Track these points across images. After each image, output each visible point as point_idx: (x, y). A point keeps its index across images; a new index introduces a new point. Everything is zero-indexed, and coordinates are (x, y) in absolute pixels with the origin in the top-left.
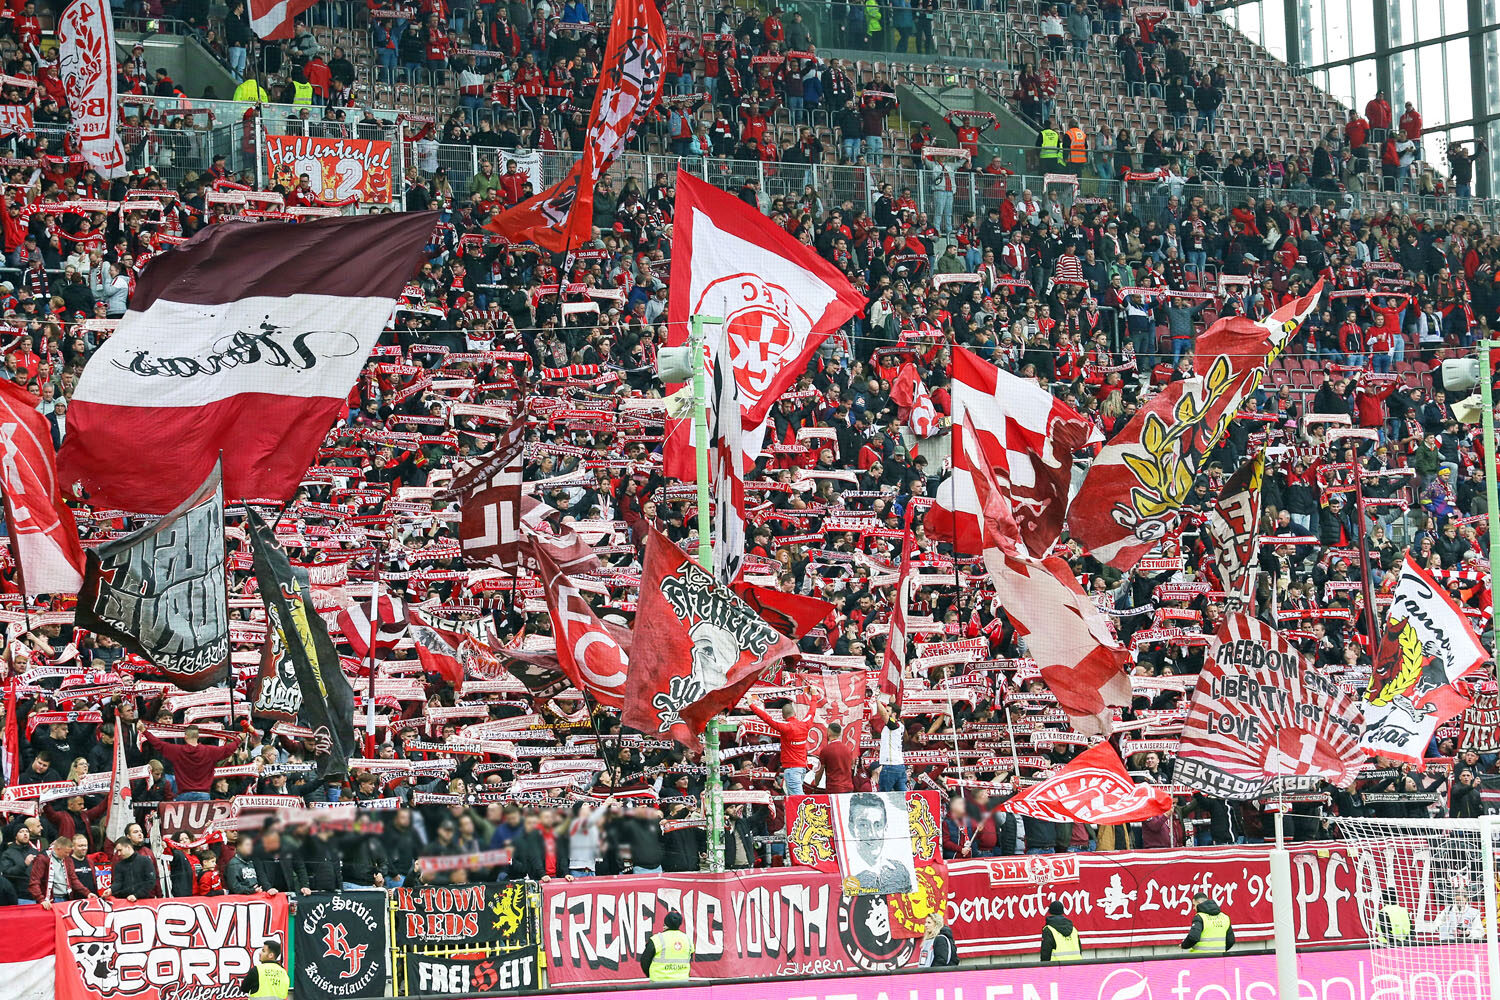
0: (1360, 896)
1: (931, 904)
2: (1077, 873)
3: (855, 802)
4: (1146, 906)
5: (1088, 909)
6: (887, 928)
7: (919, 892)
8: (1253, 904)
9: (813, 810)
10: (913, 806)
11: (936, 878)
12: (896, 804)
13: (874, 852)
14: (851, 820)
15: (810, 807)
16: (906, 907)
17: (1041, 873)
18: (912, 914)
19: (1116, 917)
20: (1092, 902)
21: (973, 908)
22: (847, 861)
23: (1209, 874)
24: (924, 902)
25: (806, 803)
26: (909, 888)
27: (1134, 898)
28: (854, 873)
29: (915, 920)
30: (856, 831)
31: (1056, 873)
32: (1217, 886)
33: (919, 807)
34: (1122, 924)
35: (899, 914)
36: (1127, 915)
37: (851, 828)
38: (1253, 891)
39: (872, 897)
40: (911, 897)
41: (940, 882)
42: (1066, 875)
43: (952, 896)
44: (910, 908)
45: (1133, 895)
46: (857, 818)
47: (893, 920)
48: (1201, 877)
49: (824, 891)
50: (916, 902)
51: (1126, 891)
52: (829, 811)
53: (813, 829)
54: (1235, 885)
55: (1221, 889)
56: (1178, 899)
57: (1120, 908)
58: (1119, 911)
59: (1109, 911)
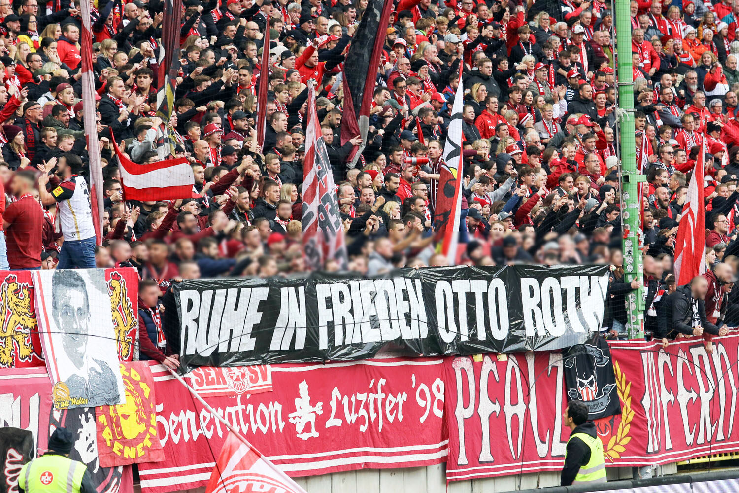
0: (509, 410)
1: (141, 420)
2: (269, 380)
3: (57, 281)
4: (333, 422)
5: (282, 425)
6: (95, 454)
7: (127, 404)
8: (422, 419)
9: (16, 292)
10: (113, 288)
11: (143, 385)
12: (96, 283)
13: (81, 350)
14: (55, 307)
15: (12, 287)
16: (114, 423)
17: (238, 379)
18: (121, 433)
19: (305, 437)
20: (285, 418)
21: (180, 425)
22: (55, 360)
23: (382, 381)
24: (134, 417)
25: (10, 281)
26: (116, 398)
27: (320, 412)
28: (63, 379)
29: (125, 442)
30: (60, 320)
31: (252, 380)
32: (390, 397)
33: (118, 289)
34: (312, 446)
35: (107, 434)
36: (315, 434)
37: (55, 316)
38: (421, 403)
39: (80, 410)
40: (120, 411)
41: (147, 392)
42: (260, 382)
43: (160, 408)
44: (118, 426)
45: (319, 408)
46: (61, 302)
47: (101, 441)
48: (375, 385)
49: (34, 401)
50: (125, 417)
51: (313, 403)
52: (32, 291)
53: (15, 317)
54: (405, 396)
55: (394, 400)
56: (357, 411)
57: (308, 424)
58: (307, 428)
59: (299, 428)
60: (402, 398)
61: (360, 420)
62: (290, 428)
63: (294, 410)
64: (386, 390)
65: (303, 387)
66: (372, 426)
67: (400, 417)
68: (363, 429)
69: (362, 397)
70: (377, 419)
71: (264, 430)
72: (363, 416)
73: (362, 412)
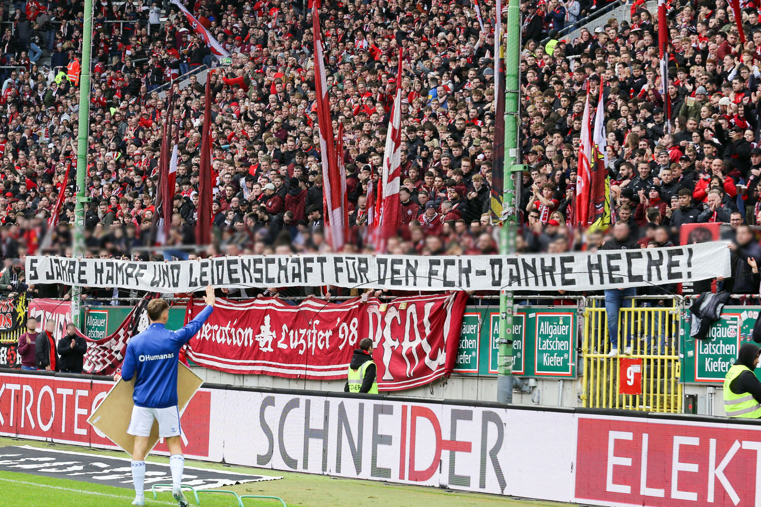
0: (406, 345)
4: (282, 345)
8: (341, 347)
19: (264, 350)
20: (254, 338)
23: (317, 322)
27: (275, 337)
32: (321, 332)
36: (270, 349)
38: (342, 336)
45: (274, 334)
48: (312, 324)
51: (271, 330)
54: (331, 333)
55: (323, 335)
56: (299, 340)
57: (267, 343)
58: (266, 346)
59: (262, 344)
60: (329, 334)
61: (300, 346)
62: (256, 343)
63: (259, 332)
64: (318, 328)
65: (267, 319)
66: (308, 351)
67: (328, 346)
68: (301, 352)
69: (303, 331)
70: (312, 345)
71: (240, 344)
72: (302, 344)
73: (302, 341)
